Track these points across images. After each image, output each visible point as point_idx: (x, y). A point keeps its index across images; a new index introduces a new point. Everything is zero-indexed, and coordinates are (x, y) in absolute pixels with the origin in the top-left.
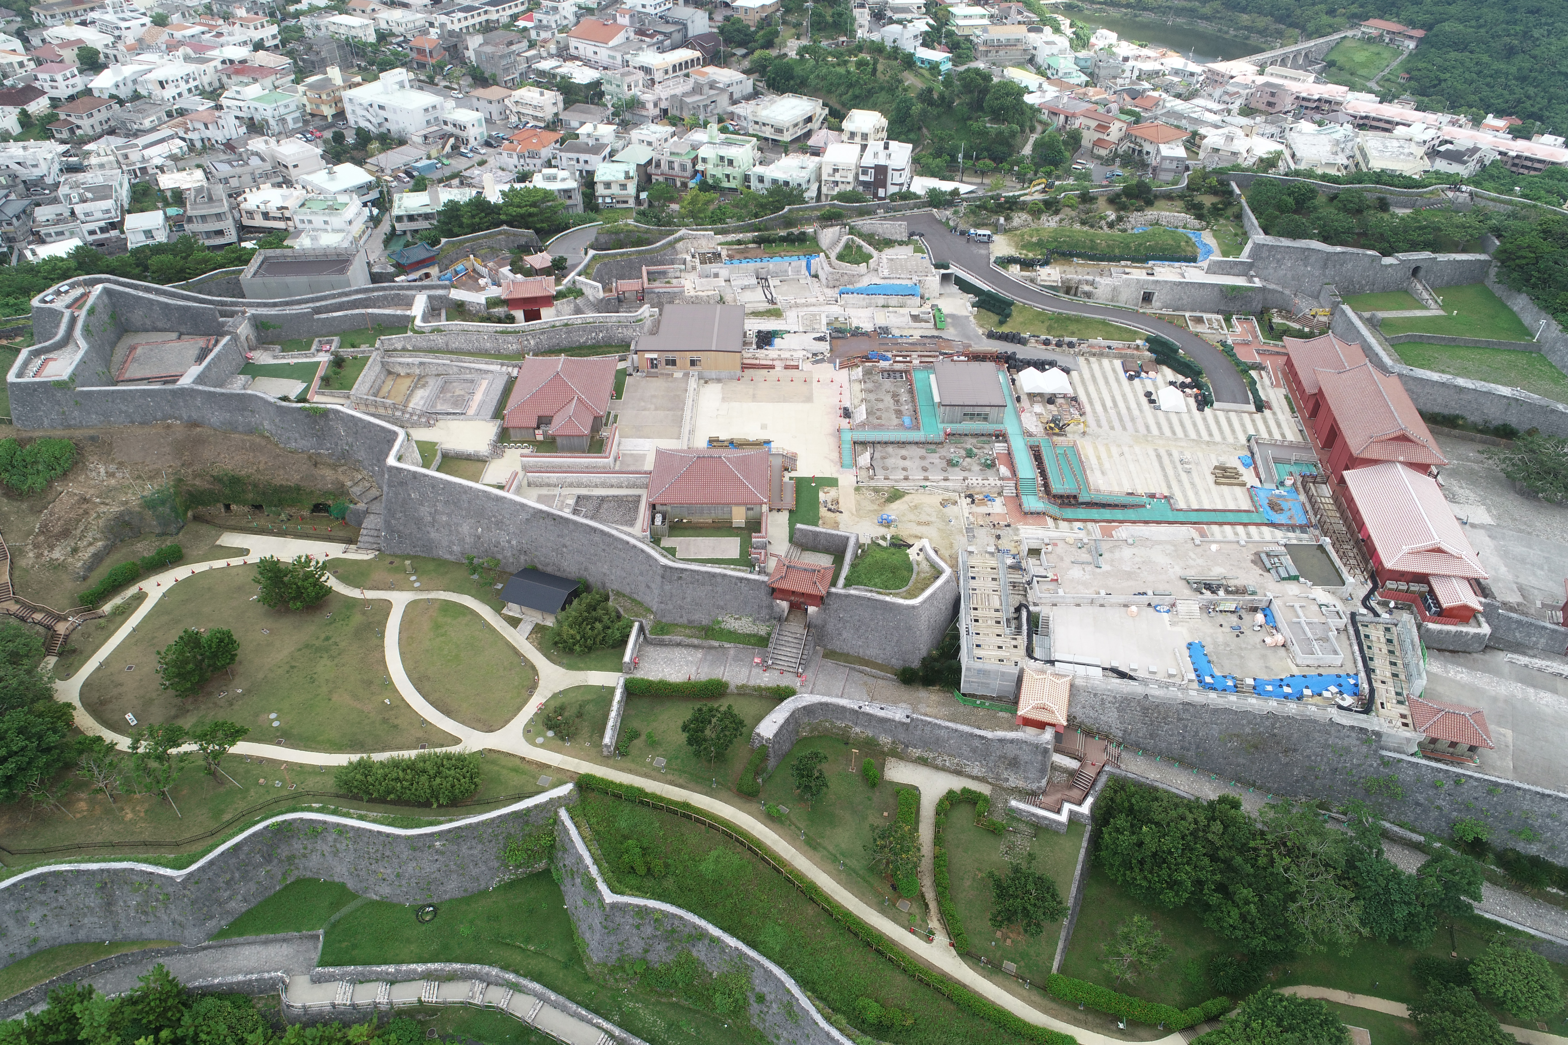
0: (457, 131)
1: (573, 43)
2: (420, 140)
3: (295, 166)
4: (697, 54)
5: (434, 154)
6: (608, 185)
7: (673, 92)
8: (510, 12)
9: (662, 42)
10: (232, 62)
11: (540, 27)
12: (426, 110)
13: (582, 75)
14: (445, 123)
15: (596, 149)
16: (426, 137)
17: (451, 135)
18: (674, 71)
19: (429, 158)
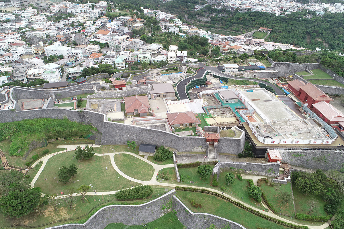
0: (76, 55)
1: (97, 35)
2: (67, 57)
3: (37, 65)
4: (129, 36)
5: (71, 60)
6: (119, 64)
7: (126, 44)
8: (78, 30)
9: (119, 34)
10: (10, 43)
11: (87, 32)
12: (67, 50)
13: (103, 42)
14: (72, 53)
15: (113, 57)
16: (68, 57)
17: (75, 56)
18: (124, 40)
19: (70, 61)
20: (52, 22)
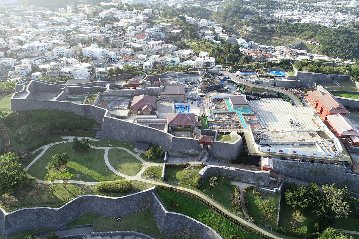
0: (109, 57)
1: (135, 40)
3: (72, 63)
4: (164, 41)
6: (146, 67)
7: (159, 49)
8: (119, 34)
9: (155, 39)
10: (55, 43)
11: (126, 36)
12: (102, 52)
13: (138, 46)
14: (107, 55)
15: (143, 59)
16: (102, 58)
18: (159, 45)
19: (103, 62)
20: (98, 26)
